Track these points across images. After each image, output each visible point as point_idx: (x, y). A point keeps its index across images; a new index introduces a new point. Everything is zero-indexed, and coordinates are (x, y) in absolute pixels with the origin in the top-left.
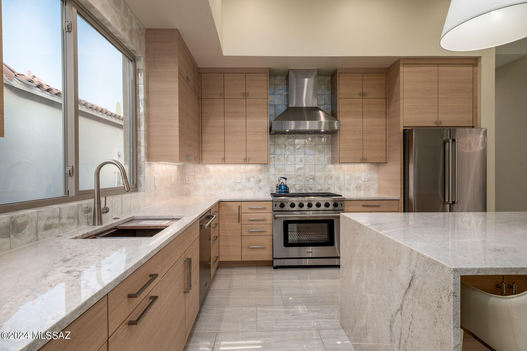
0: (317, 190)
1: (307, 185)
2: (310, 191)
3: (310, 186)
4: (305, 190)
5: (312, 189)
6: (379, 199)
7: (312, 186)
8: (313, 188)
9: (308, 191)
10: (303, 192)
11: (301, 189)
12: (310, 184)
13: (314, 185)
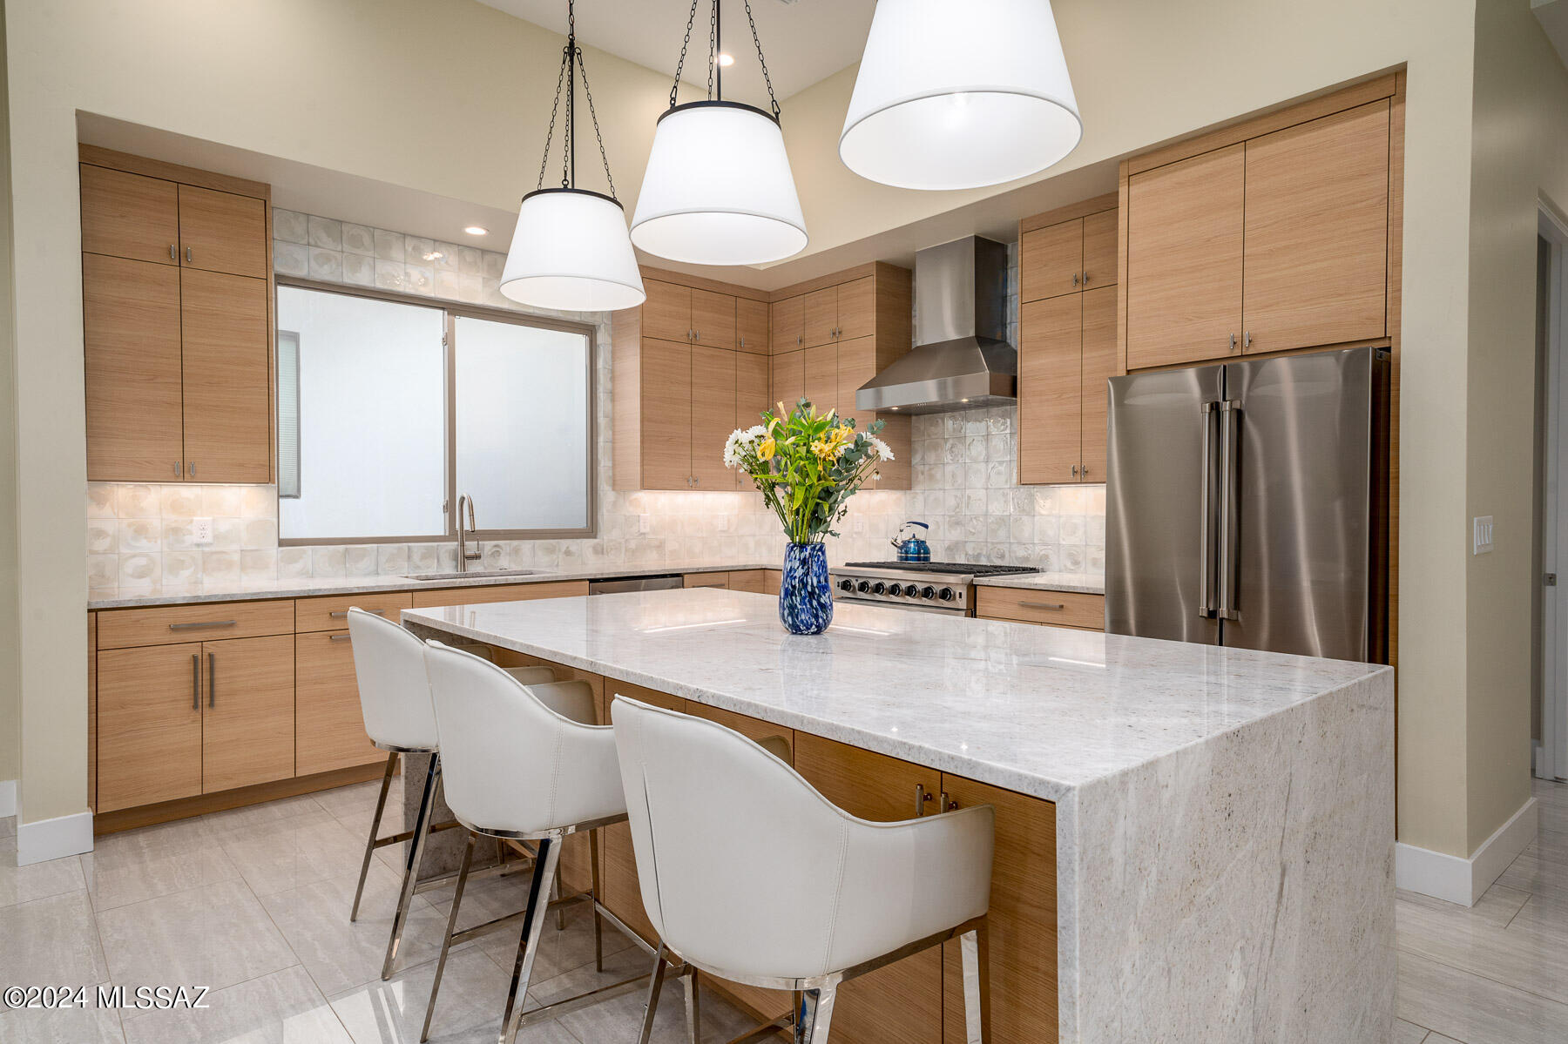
0: (1016, 558)
1: (993, 543)
2: (1000, 560)
3: (999, 546)
4: (988, 557)
5: (1002, 557)
6: (1059, 590)
7: (1004, 548)
8: (1007, 555)
9: (995, 560)
10: (984, 562)
11: (979, 555)
12: (1000, 543)
13: (1008, 545)
